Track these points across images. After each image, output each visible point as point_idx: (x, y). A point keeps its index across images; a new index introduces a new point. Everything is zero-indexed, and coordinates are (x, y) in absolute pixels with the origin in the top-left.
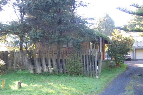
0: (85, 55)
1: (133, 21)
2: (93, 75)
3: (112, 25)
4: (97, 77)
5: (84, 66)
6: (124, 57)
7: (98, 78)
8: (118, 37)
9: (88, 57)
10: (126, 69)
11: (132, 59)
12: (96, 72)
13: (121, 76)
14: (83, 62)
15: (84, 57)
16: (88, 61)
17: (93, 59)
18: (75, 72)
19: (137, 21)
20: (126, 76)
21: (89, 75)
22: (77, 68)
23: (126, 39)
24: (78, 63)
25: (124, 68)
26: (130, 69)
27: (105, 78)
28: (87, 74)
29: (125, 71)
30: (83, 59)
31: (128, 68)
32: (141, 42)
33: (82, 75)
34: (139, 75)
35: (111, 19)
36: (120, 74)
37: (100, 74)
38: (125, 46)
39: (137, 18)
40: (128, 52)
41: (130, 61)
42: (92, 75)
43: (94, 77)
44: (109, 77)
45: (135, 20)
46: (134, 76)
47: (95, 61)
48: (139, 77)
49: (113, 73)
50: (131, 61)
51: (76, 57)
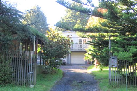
0: (15, 58)
1: (68, 18)
2: (26, 84)
3: (44, 22)
4: (32, 86)
5: (15, 72)
6: (61, 60)
7: (33, 88)
8: (54, 37)
9: (20, 61)
10: (62, 76)
11: (66, 63)
12: (31, 79)
13: (59, 83)
14: (13, 66)
15: (14, 60)
16: (20, 66)
17: (27, 63)
18: (2, 81)
19: (73, 19)
20: (65, 84)
21: (21, 84)
22: (5, 75)
23: (64, 39)
24: (7, 69)
25: (60, 74)
26: (67, 75)
27: (42, 87)
28: (18, 82)
29: (63, 77)
30: (13, 63)
31: (64, 74)
32: (77, 43)
33: (12, 84)
34: (80, 83)
35: (42, 14)
36: (57, 81)
37: (35, 82)
38: (62, 47)
39: (72, 15)
40: (65, 55)
41: (64, 66)
42: (24, 84)
43: (28, 87)
44: (46, 86)
45: (70, 18)
46: (74, 83)
47: (29, 66)
48: (80, 84)
49: (49, 80)
50: (66, 66)
51: (4, 61)
